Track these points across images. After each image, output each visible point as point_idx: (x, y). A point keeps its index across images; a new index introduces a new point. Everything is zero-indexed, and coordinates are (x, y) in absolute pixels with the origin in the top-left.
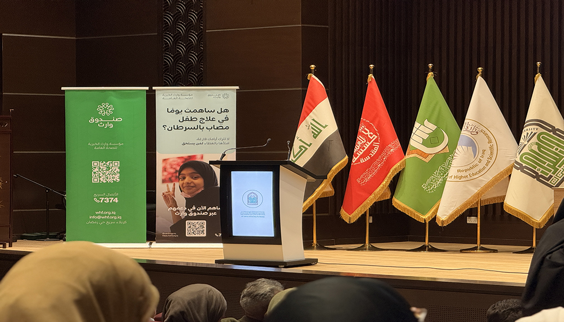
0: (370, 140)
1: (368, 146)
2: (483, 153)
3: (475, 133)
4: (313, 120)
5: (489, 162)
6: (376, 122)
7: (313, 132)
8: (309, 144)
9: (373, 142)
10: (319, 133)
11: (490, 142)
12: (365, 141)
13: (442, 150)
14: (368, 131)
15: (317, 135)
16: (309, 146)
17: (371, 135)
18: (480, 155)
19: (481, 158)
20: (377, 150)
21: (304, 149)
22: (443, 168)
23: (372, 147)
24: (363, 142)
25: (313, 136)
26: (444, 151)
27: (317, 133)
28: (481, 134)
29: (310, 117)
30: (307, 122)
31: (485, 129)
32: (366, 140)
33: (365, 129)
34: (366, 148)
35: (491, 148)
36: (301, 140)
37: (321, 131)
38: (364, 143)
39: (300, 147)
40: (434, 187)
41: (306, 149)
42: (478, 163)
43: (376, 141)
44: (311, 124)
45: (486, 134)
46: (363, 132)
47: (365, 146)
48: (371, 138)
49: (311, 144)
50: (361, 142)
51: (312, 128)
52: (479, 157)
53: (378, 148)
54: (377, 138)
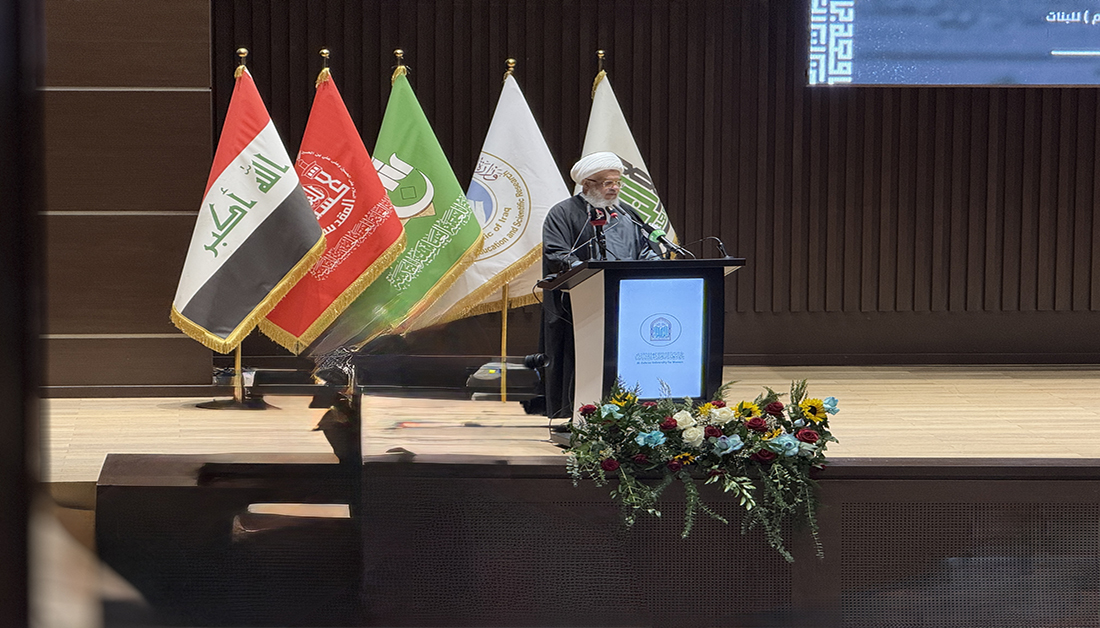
0: (334, 195)
1: (330, 206)
2: (506, 214)
3: (491, 177)
4: (259, 156)
5: (515, 230)
6: (347, 160)
7: (258, 180)
8: (249, 203)
9: (343, 198)
10: (273, 182)
11: (519, 194)
12: (323, 196)
13: (422, 211)
14: (329, 177)
15: (269, 187)
16: (250, 206)
17: (337, 186)
18: (500, 216)
19: (500, 223)
20: (349, 213)
21: (240, 213)
22: (424, 244)
23: (339, 208)
24: (318, 198)
25: (261, 188)
26: (427, 213)
27: (269, 182)
28: (503, 180)
29: (252, 150)
30: (243, 160)
31: (511, 171)
32: (325, 193)
33: (322, 172)
34: (326, 210)
35: (521, 205)
36: (232, 195)
37: (278, 178)
38: (322, 201)
39: (232, 209)
40: (408, 279)
41: (244, 212)
42: (493, 232)
43: (348, 195)
44: (254, 163)
45: (513, 180)
46: (316, 178)
47: (323, 206)
48: (338, 191)
49: (253, 203)
50: (315, 198)
51: (257, 171)
52: (496, 221)
53: (350, 210)
54: (350, 192)
